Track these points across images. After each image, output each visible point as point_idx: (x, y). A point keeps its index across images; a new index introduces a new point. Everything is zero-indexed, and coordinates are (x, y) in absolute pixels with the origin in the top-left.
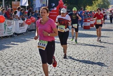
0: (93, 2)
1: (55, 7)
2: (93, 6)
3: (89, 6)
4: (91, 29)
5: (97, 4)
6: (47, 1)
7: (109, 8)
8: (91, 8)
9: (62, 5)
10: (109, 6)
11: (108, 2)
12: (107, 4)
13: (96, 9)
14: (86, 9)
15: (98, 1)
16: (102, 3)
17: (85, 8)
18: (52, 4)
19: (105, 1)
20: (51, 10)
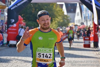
5: (56, 21)
6: (5, 16)
10: (69, 24)
11: (68, 20)
12: (67, 22)
13: (55, 27)
15: (58, 18)
16: (61, 21)
19: (65, 19)
20: (10, 27)
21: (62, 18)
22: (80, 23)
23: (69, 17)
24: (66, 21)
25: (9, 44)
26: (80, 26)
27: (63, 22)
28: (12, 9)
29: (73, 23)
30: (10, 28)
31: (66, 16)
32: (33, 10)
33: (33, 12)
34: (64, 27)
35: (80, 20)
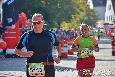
0: (72, 15)
1: (14, 24)
2: (73, 23)
3: (66, 22)
4: (68, 57)
5: (78, 19)
7: (97, 25)
8: (69, 25)
9: (25, 21)
10: (97, 23)
11: (95, 17)
12: (94, 19)
14: (62, 28)
15: (79, 14)
16: (86, 18)
17: (59, 25)
18: (8, 19)
19: (90, 15)
20: (7, 29)
21: (87, 14)
22: (113, 21)
23: (96, 12)
24: (92, 18)
25: (6, 54)
26: (112, 24)
27: (88, 19)
28: (8, 3)
29: (102, 21)
30: (7, 31)
31: (92, 10)
32: (43, 4)
33: (43, 6)
34: (90, 27)
35: (113, 16)
